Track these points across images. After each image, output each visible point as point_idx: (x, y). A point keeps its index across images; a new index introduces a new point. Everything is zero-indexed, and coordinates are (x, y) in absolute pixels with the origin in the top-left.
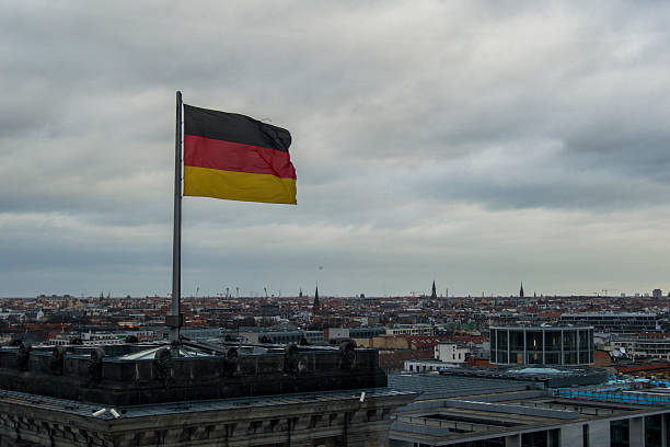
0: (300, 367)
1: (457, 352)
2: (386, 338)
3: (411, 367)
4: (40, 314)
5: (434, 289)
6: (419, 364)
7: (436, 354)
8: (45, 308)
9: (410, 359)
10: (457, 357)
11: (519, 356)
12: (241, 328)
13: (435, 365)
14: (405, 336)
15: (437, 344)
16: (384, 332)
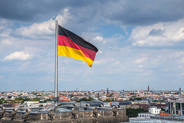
0: (99, 115)
1: (157, 110)
2: (132, 105)
3: (141, 115)
4: (13, 97)
5: (148, 88)
6: (143, 114)
7: (149, 111)
8: (14, 95)
9: (140, 112)
10: (157, 112)
11: (179, 112)
12: (81, 102)
13: (149, 115)
14: (139, 104)
15: (149, 107)
16: (131, 103)
